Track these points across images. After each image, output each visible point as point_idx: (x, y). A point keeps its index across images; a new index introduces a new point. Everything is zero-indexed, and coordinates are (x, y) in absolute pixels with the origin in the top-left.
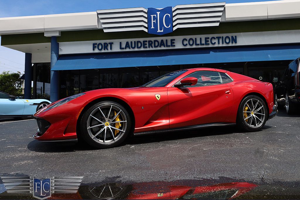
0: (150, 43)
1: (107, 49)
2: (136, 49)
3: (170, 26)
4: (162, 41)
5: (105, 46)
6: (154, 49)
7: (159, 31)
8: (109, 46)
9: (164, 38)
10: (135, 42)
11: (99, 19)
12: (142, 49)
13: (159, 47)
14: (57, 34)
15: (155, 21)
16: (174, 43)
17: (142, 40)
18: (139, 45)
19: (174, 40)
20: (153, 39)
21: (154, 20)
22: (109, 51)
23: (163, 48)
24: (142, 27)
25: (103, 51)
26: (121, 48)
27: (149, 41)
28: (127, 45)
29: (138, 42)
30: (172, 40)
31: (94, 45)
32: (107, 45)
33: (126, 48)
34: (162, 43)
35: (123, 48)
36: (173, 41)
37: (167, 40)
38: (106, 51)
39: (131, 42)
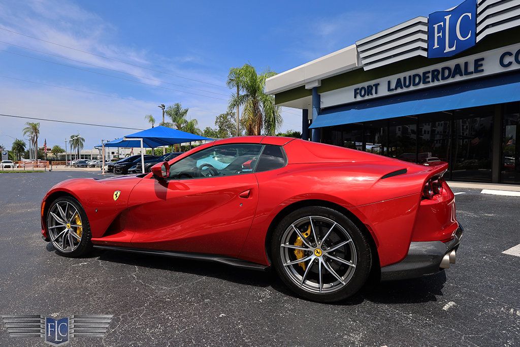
0: (436, 73)
1: (372, 94)
2: (412, 88)
3: (469, 36)
4: (458, 66)
5: (369, 90)
6: (442, 82)
7: (447, 50)
8: (374, 88)
9: (461, 61)
10: (410, 77)
11: (358, 53)
12: (422, 86)
13: (450, 77)
14: (316, 85)
15: (441, 34)
16: (482, 65)
17: (420, 71)
18: (417, 80)
19: (483, 59)
20: (439, 66)
21: (439, 33)
22: (374, 96)
23: (458, 78)
24: (419, 49)
25: (367, 98)
26: (389, 90)
27: (433, 71)
28: (399, 84)
29: (415, 76)
30: (477, 61)
31: (356, 90)
32: (372, 88)
33: (396, 89)
34: (458, 70)
35: (393, 90)
36: (480, 63)
37: (466, 64)
38: (370, 97)
39: (405, 78)
